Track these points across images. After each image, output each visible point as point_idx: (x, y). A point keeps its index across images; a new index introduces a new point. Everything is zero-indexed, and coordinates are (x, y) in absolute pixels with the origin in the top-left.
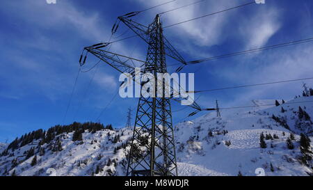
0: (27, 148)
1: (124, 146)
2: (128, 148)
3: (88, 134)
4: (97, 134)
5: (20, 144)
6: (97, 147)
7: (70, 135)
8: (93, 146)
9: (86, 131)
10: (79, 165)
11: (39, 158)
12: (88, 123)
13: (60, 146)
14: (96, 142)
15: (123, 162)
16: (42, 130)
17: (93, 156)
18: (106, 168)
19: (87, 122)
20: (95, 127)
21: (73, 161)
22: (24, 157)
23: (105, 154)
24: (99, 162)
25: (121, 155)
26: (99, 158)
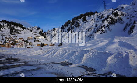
0: (67, 28)
1: (106, 19)
2: (109, 19)
3: (88, 18)
4: (92, 16)
5: (64, 27)
6: (94, 22)
7: (81, 20)
8: (92, 22)
9: (87, 16)
10: (89, 30)
11: (73, 30)
12: (87, 13)
13: (79, 25)
14: (93, 20)
15: (108, 26)
16: (69, 20)
17: (93, 26)
18: (100, 29)
20: (90, 14)
21: (86, 29)
22: (68, 31)
23: (99, 24)
25: (106, 23)
26: (96, 26)
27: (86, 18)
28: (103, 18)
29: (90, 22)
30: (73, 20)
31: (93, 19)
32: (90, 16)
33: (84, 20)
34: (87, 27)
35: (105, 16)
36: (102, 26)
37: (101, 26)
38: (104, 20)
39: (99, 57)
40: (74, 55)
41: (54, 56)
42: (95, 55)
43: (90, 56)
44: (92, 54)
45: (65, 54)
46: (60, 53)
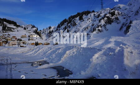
27: (83, 17)
28: (100, 18)
29: (86, 21)
30: (69, 18)
31: (90, 18)
32: (87, 15)
33: (81, 19)
34: (84, 26)
35: (102, 15)
36: (99, 25)
37: (98, 25)
38: (101, 20)
40: (57, 52)
41: (36, 54)
42: (79, 52)
43: (74, 53)
44: (76, 51)
45: (48, 52)
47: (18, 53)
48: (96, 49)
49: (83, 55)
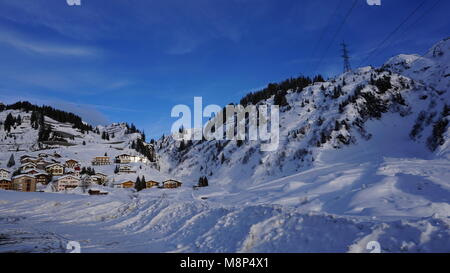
1: (352, 99)
2: (361, 101)
3: (292, 95)
4: (306, 91)
6: (312, 110)
7: (270, 101)
8: (306, 108)
9: (288, 91)
10: (295, 136)
12: (288, 80)
14: (308, 102)
15: (357, 122)
16: (232, 104)
17: (311, 122)
18: (334, 134)
19: (284, 80)
20: (300, 84)
21: (286, 133)
23: (328, 116)
24: (322, 127)
25: (352, 112)
26: (320, 122)
27: (288, 98)
28: (342, 98)
29: (298, 110)
31: (310, 98)
32: (300, 91)
33: (280, 103)
34: (291, 127)
35: (349, 88)
36: (340, 120)
37: (337, 122)
38: (345, 104)
39: (310, 238)
40: (217, 227)
41: (148, 227)
42: (293, 229)
43: (275, 231)
44: (283, 226)
45: (188, 222)
46: (171, 215)
47: (88, 219)
48: (352, 223)
49: (307, 241)
